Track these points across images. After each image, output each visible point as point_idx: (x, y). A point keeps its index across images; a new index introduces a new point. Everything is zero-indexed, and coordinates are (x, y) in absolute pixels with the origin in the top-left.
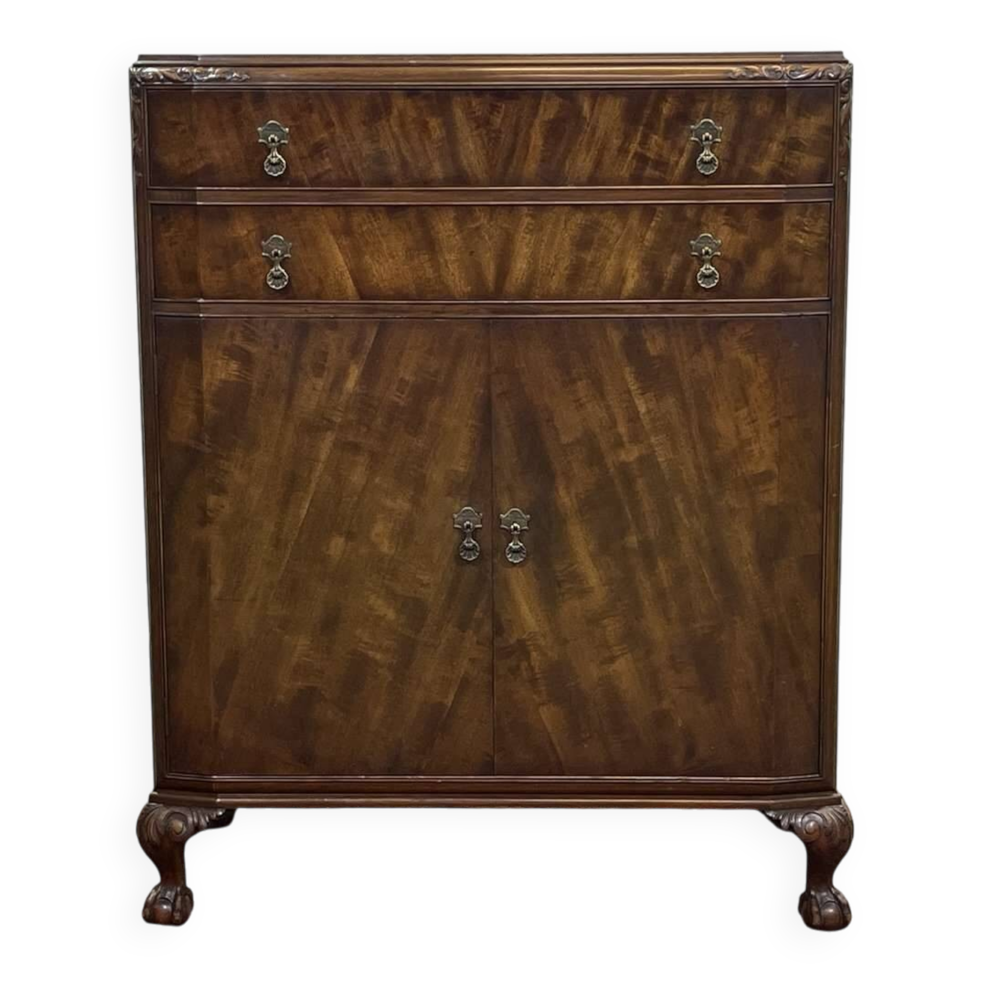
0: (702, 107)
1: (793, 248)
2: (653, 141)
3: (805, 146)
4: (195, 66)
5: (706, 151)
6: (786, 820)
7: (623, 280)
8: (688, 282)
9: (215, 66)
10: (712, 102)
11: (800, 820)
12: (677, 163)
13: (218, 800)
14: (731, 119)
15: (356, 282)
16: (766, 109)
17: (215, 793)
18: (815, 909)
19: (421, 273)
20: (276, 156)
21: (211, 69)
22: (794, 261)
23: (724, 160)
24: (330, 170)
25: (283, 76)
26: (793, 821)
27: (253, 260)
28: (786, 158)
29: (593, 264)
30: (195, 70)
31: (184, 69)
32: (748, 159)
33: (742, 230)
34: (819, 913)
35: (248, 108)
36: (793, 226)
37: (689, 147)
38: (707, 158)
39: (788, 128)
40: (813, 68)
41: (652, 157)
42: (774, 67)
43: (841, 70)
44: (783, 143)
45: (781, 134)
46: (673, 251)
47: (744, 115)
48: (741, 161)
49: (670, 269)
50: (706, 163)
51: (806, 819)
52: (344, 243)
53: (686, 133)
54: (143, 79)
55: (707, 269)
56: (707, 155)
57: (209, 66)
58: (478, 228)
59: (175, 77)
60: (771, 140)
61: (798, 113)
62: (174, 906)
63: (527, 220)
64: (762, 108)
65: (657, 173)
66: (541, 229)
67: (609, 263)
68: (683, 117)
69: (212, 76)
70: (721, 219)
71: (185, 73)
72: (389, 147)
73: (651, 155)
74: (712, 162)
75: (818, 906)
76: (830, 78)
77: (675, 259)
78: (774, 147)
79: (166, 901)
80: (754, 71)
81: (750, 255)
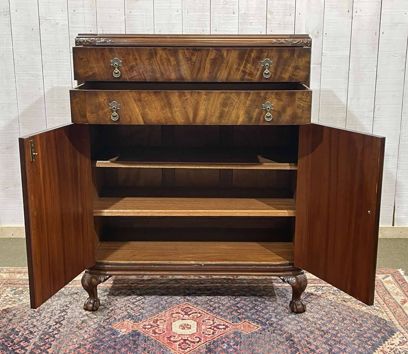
0: (265, 54)
1: (299, 107)
2: (248, 67)
3: (301, 68)
4: (97, 38)
5: (267, 70)
6: (286, 279)
7: (238, 118)
8: (262, 119)
9: (103, 38)
10: (269, 53)
11: (291, 279)
12: (256, 74)
13: (107, 273)
14: (276, 59)
15: (143, 118)
16: (287, 55)
17: (106, 271)
18: (295, 306)
19: (166, 115)
20: (117, 71)
21: (102, 39)
22: (299, 111)
23: (273, 73)
24: (136, 75)
25: (126, 41)
26: (289, 280)
27: (106, 110)
28: (294, 72)
29: (227, 112)
30: (97, 39)
31: (93, 39)
32: (281, 73)
33: (281, 100)
34: (296, 308)
35: (107, 53)
36: (299, 99)
37: (261, 68)
38: (267, 73)
39: (295, 62)
40: (299, 40)
41: (248, 72)
42: (286, 39)
43: (308, 40)
44: (294, 67)
45: (293, 64)
46: (256, 108)
47: (280, 57)
48: (279, 74)
49: (255, 114)
50: (266, 74)
51: (293, 279)
52: (139, 104)
53: (260, 64)
54: (80, 42)
55: (268, 114)
56: (267, 71)
57: (101, 38)
58: (186, 99)
59: (89, 41)
60: (289, 66)
61: (299, 57)
62: (93, 305)
63: (204, 96)
64: (286, 55)
65: (250, 77)
66: (209, 100)
67: (233, 112)
68: (259, 58)
69: (102, 41)
70: (273, 96)
71: (93, 40)
72: (156, 68)
73: (247, 71)
74: (268, 74)
75: (296, 305)
76: (304, 43)
77: (257, 110)
78: (290, 69)
79: (91, 303)
80: (280, 41)
81: (284, 110)
